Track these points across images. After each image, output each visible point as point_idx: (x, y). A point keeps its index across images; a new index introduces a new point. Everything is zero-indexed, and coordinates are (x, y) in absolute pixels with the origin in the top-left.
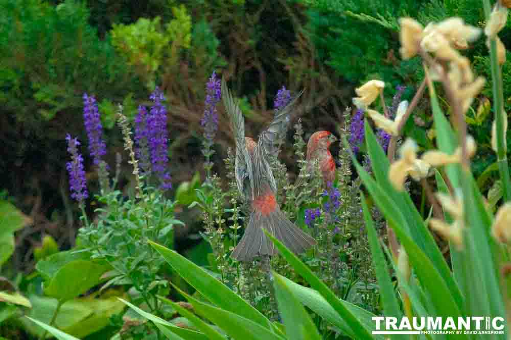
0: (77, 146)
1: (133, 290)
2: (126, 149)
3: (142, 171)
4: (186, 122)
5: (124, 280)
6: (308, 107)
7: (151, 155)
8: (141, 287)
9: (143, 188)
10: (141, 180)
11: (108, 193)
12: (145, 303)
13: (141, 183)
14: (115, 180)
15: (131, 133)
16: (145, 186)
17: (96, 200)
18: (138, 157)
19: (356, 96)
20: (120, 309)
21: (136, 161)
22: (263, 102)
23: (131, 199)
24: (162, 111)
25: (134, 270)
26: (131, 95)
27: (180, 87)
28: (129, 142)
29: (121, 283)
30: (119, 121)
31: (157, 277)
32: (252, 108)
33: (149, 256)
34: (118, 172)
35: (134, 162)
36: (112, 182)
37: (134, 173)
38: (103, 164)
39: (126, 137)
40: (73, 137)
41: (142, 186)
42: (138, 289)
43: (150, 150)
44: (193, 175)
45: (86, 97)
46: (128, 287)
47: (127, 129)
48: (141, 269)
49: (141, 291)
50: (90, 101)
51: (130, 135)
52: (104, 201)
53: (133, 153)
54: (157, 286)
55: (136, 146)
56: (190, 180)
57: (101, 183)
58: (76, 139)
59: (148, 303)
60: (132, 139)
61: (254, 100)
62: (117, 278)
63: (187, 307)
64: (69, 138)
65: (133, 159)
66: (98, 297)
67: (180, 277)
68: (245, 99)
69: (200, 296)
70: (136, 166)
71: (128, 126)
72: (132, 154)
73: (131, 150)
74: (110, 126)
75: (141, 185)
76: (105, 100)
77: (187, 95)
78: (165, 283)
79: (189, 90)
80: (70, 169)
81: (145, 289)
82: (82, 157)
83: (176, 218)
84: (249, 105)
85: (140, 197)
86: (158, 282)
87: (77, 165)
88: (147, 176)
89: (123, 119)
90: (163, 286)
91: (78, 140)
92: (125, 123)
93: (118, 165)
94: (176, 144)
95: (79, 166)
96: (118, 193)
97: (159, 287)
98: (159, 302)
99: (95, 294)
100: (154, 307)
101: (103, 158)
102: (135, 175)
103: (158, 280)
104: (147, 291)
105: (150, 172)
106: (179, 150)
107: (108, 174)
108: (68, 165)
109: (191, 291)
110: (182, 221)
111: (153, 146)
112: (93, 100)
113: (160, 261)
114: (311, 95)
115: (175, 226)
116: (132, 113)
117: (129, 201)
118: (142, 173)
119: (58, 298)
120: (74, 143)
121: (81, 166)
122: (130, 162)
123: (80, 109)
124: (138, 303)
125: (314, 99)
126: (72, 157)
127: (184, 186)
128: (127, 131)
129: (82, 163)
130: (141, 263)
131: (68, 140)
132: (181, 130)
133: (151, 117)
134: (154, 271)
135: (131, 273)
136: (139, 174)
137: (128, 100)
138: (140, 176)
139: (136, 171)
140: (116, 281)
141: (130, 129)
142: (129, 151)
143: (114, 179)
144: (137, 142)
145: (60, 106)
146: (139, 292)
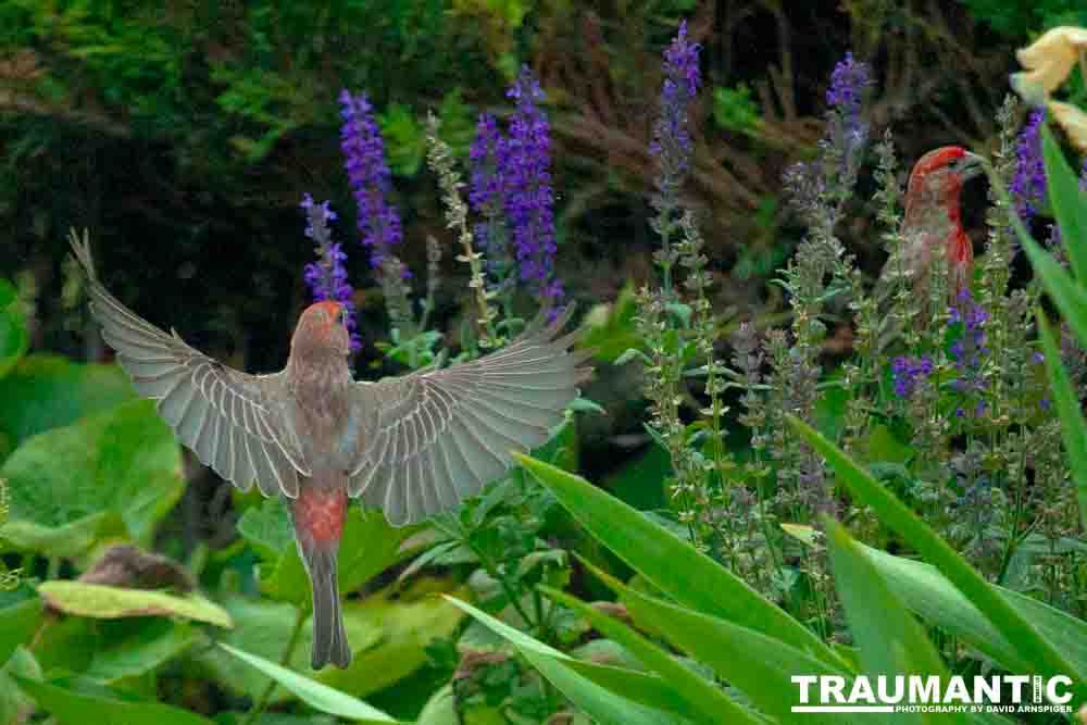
0: (330, 223)
1: (480, 577)
2: (450, 226)
3: (491, 279)
4: (599, 154)
5: (456, 552)
6: (901, 105)
7: (514, 238)
8: (500, 569)
9: (495, 321)
10: (491, 302)
11: (410, 338)
12: (511, 607)
13: (491, 309)
14: (427, 305)
15: (460, 185)
16: (502, 315)
17: (381, 355)
18: (481, 244)
19: (1019, 68)
20: (452, 623)
21: (477, 256)
22: (787, 97)
23: (469, 350)
24: (537, 126)
25: (483, 525)
26: (458, 90)
27: (579, 67)
28: (458, 208)
29: (450, 559)
30: (429, 156)
31: (539, 542)
32: (760, 113)
33: (518, 491)
34: (433, 283)
35: (472, 257)
36: (418, 310)
37: (473, 284)
38: (395, 266)
39: (448, 195)
40: (318, 202)
41: (492, 317)
42: (493, 575)
43: (511, 226)
44: (620, 286)
45: (346, 97)
46: (467, 569)
47: (452, 175)
48: (500, 523)
49: (500, 577)
50: (357, 107)
51: (459, 189)
52: (401, 358)
53: (469, 235)
54: (540, 564)
55: (474, 217)
56: (612, 299)
57: (393, 313)
58: (325, 205)
59: (518, 607)
60: (465, 199)
61: (764, 93)
62: (440, 548)
63: (615, 614)
64: (308, 203)
65: (469, 250)
66: (395, 597)
67: (594, 540)
68: (743, 90)
69: (647, 585)
70: (476, 268)
71: (452, 170)
72: (466, 237)
73: (464, 229)
74: (410, 170)
75: (489, 314)
76: (393, 108)
77: (599, 84)
78: (558, 555)
79: (603, 72)
80: (313, 279)
81: (509, 571)
82: (342, 249)
83: (583, 395)
84: (753, 105)
85: (490, 345)
86: (540, 554)
87: (331, 269)
88: (507, 289)
89: (441, 152)
90: (553, 564)
91: (330, 208)
92: (446, 160)
93: (433, 267)
94: (575, 208)
95: (336, 272)
96: (434, 335)
97: (546, 567)
98: (546, 603)
99: (386, 591)
100: (532, 617)
101: (395, 250)
102: (474, 291)
103: (539, 549)
104: (515, 579)
105: (511, 281)
106: (581, 224)
107: (407, 290)
108: (309, 270)
109: (625, 574)
110: (594, 401)
111: (519, 217)
112: (365, 107)
113: (543, 503)
114: (908, 74)
115: (578, 413)
116: (462, 136)
117: (464, 355)
118: (492, 286)
119: (295, 602)
120: (320, 216)
121: (339, 272)
122: (461, 258)
123: (334, 131)
124: (492, 607)
125: (915, 85)
126: (319, 251)
127: (599, 315)
128: (451, 181)
129: (342, 263)
130: (498, 510)
131: (305, 209)
132: (586, 175)
133: (511, 143)
134: (532, 526)
135: (473, 536)
136: (485, 286)
137: (452, 102)
138: (487, 291)
139: (477, 281)
140: (438, 555)
141: (459, 175)
142: (457, 231)
143: (423, 302)
144: (476, 209)
145: (284, 126)
146: (495, 581)
